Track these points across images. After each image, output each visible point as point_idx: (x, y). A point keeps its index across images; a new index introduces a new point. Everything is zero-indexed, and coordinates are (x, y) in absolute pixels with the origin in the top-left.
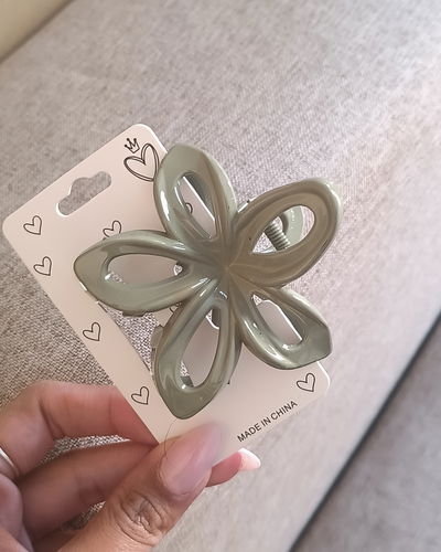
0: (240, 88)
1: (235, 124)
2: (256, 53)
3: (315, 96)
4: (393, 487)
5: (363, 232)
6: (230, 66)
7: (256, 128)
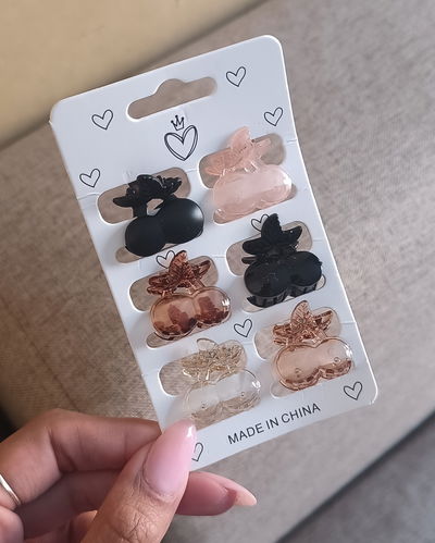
0: (345, 123)
1: (330, 154)
2: (369, 97)
3: (407, 145)
4: (412, 490)
5: (417, 270)
6: (342, 104)
7: (345, 161)
